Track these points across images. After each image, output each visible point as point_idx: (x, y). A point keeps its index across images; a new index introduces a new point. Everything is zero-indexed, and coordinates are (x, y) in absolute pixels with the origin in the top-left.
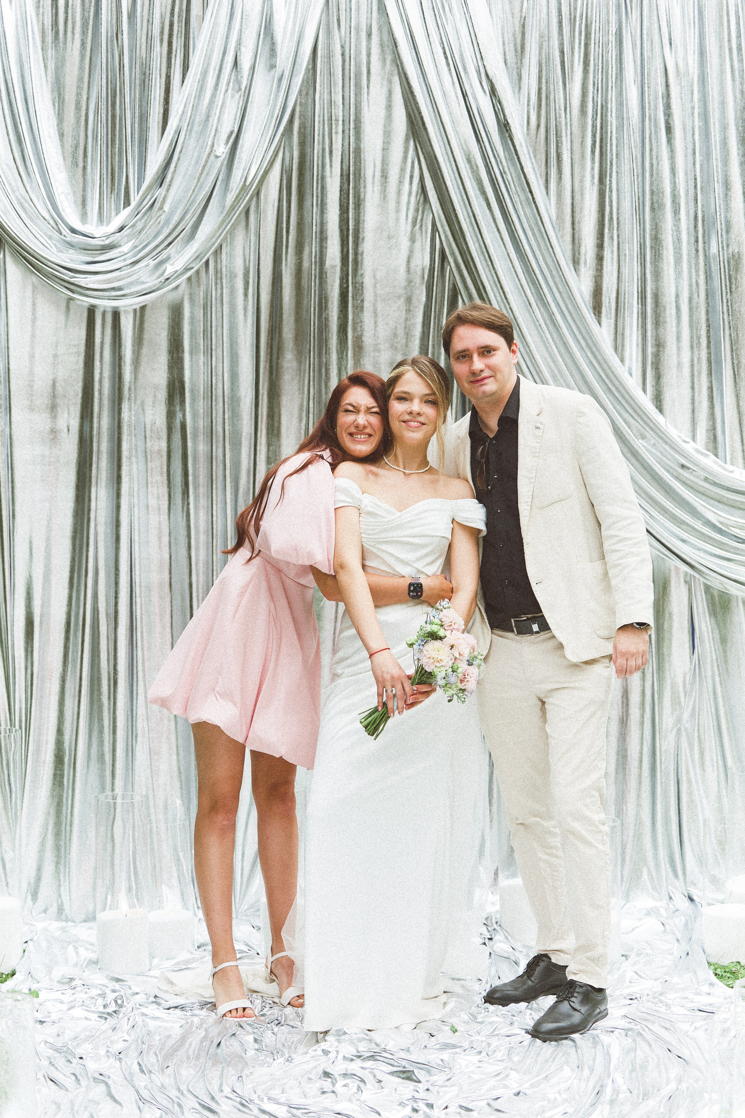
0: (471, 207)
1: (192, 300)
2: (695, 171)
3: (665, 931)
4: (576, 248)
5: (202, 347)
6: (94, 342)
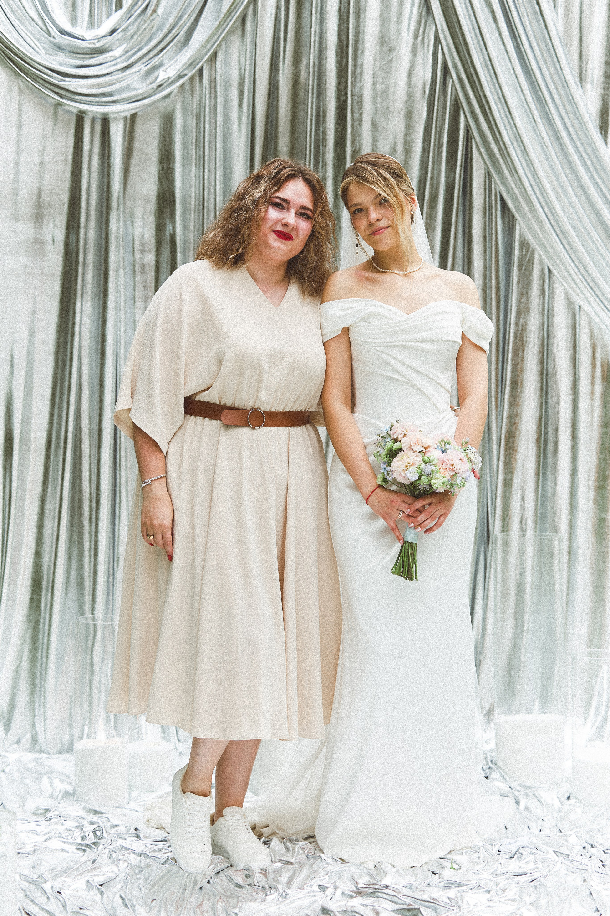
0: (476, 19)
1: (185, 110)
4: (583, 65)
5: (194, 157)
6: (82, 150)
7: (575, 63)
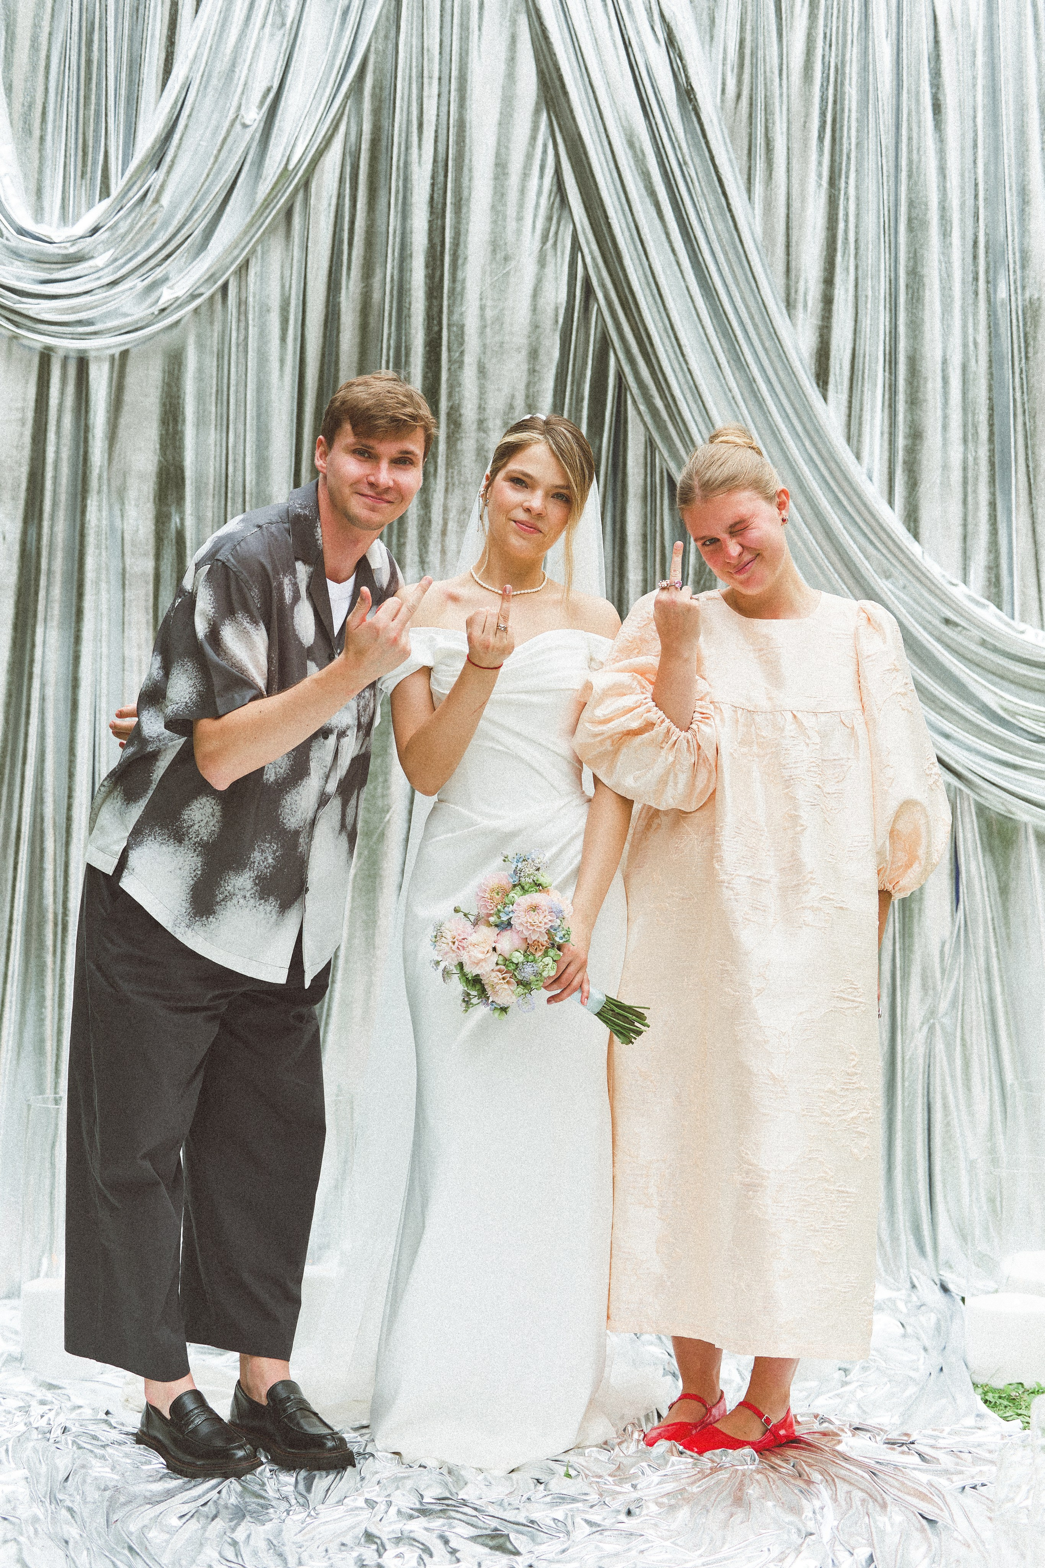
0: (632, 214)
1: (201, 346)
2: (975, 173)
3: (904, 1336)
4: (792, 284)
5: (213, 417)
6: (47, 406)
7: (780, 281)
